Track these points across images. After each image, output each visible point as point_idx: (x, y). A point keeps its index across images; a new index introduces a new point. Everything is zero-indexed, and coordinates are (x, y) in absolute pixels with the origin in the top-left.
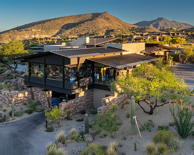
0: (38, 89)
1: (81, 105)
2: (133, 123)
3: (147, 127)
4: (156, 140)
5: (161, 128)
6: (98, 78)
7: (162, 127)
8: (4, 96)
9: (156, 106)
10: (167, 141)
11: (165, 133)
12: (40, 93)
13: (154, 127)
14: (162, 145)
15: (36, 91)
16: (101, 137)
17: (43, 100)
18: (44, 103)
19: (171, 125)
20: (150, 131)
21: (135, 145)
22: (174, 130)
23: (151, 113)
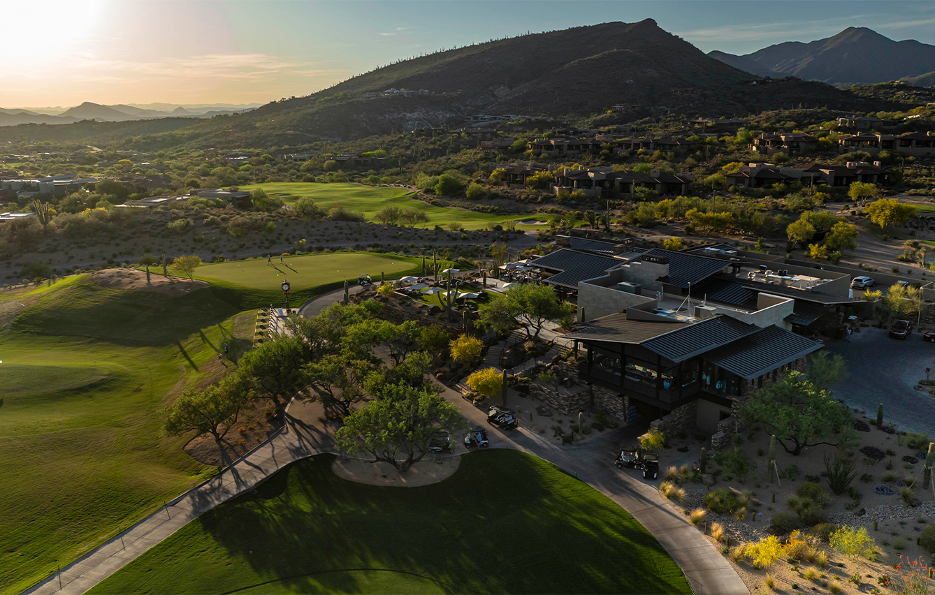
0: (611, 393)
1: (679, 424)
2: (771, 468)
3: (791, 474)
4: (801, 493)
5: (810, 479)
6: (708, 383)
7: (810, 477)
8: (548, 396)
9: (805, 444)
10: (814, 496)
11: (813, 486)
12: (607, 396)
13: (799, 474)
14: (808, 500)
15: (599, 390)
16: (725, 480)
17: (612, 407)
18: (615, 413)
19: (824, 475)
20: (794, 480)
21: (774, 495)
22: (825, 483)
23: (796, 453)
